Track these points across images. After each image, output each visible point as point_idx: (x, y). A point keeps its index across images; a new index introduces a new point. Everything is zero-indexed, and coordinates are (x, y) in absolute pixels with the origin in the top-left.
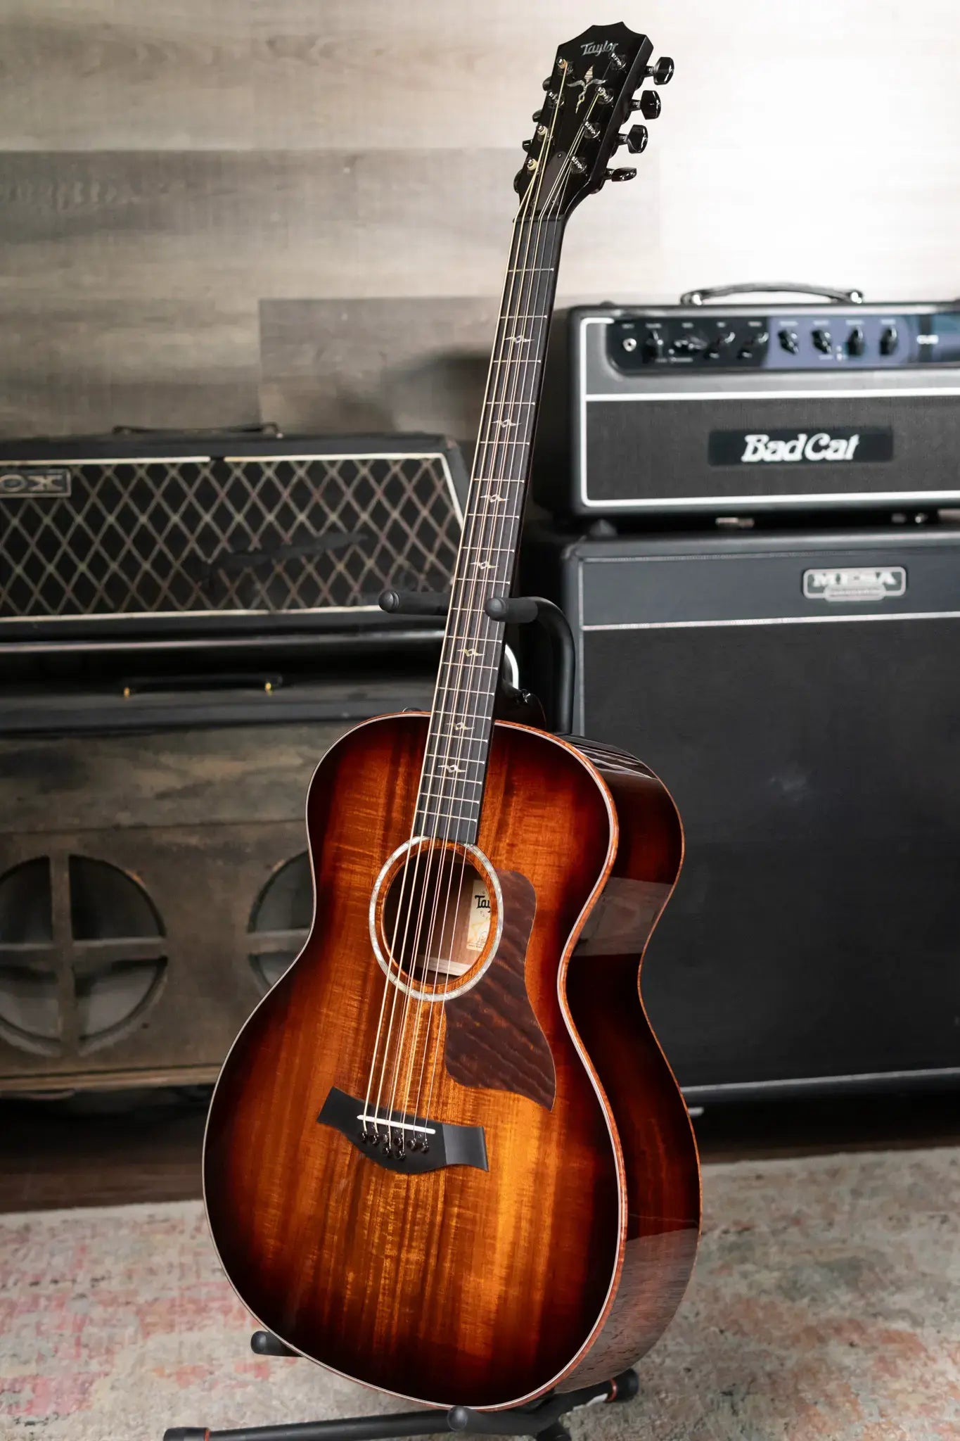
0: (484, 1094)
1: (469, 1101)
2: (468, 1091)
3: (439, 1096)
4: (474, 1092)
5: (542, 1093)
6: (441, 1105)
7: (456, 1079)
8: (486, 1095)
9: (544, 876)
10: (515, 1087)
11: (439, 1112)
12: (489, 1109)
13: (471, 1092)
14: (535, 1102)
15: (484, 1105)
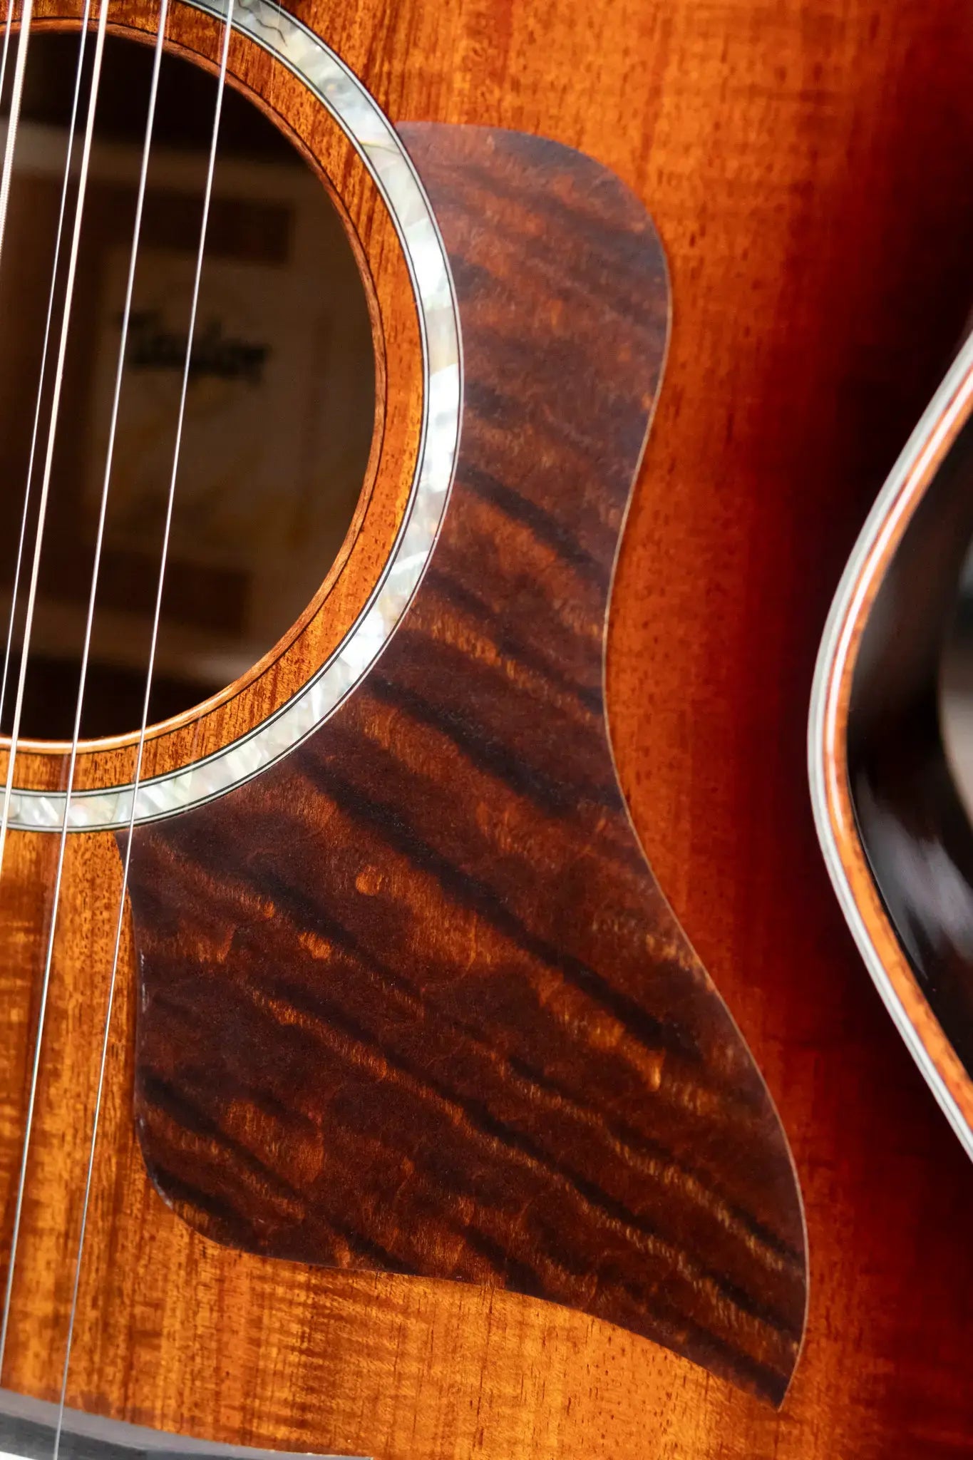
0: (370, 1300)
1: (283, 1331)
2: (274, 1280)
3: (108, 1293)
4: (308, 1287)
5: (724, 1311)
6: (121, 1340)
7: (203, 1218)
8: (384, 1304)
9: (715, 150)
10: (554, 1272)
11: (114, 1372)
12: (399, 1376)
13: (292, 1285)
14: (679, 1351)
15: (373, 1353)
